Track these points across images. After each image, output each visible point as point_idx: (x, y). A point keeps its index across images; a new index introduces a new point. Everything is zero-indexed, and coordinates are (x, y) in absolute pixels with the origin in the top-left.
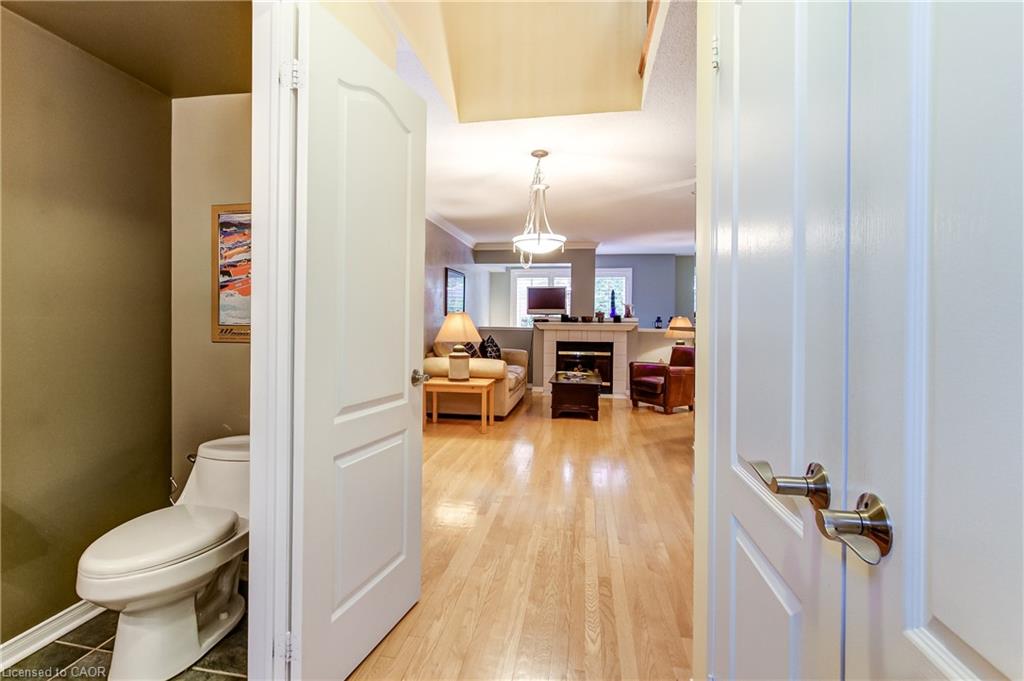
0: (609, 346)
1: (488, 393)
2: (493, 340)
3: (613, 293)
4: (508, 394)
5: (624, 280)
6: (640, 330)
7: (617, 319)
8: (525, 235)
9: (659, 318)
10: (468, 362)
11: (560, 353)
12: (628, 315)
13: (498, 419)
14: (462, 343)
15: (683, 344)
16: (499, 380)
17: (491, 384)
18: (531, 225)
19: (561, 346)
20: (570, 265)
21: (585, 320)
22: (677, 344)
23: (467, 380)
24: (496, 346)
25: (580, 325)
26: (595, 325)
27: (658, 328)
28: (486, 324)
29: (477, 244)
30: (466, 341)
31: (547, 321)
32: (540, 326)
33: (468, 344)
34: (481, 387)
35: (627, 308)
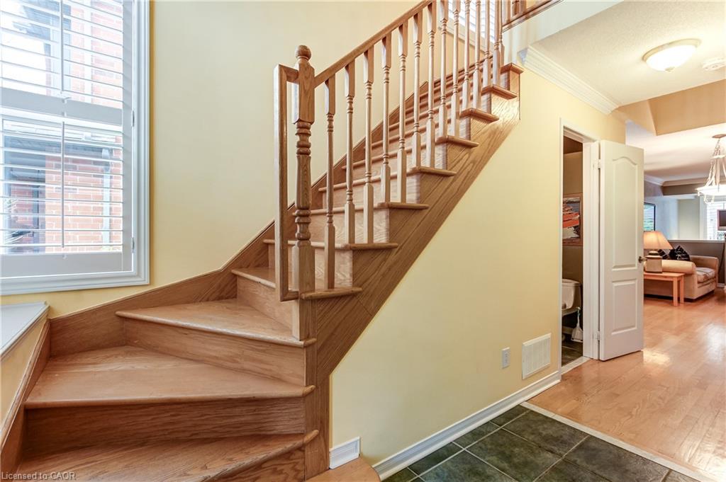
1: (679, 282)
2: (682, 250)
4: (697, 285)
8: (707, 187)
10: (661, 262)
13: (687, 300)
14: (655, 250)
16: (688, 275)
17: (681, 276)
18: (713, 178)
23: (660, 273)
24: (685, 253)
28: (675, 238)
29: (666, 182)
30: (659, 248)
33: (660, 250)
34: (672, 277)
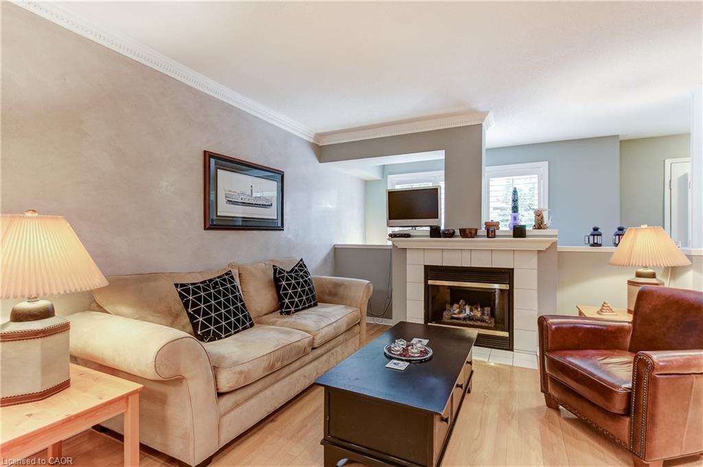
0: (506, 275)
3: (515, 192)
5: (535, 178)
6: (560, 248)
7: (519, 232)
9: (596, 229)
11: (430, 282)
12: (539, 225)
15: (653, 276)
19: (432, 272)
20: (440, 155)
21: (465, 233)
22: (639, 275)
25: (458, 242)
26: (481, 241)
27: (595, 245)
31: (408, 236)
32: (401, 242)
35: (539, 215)
